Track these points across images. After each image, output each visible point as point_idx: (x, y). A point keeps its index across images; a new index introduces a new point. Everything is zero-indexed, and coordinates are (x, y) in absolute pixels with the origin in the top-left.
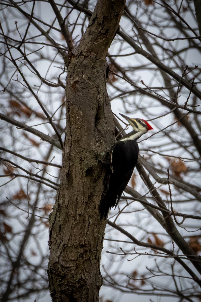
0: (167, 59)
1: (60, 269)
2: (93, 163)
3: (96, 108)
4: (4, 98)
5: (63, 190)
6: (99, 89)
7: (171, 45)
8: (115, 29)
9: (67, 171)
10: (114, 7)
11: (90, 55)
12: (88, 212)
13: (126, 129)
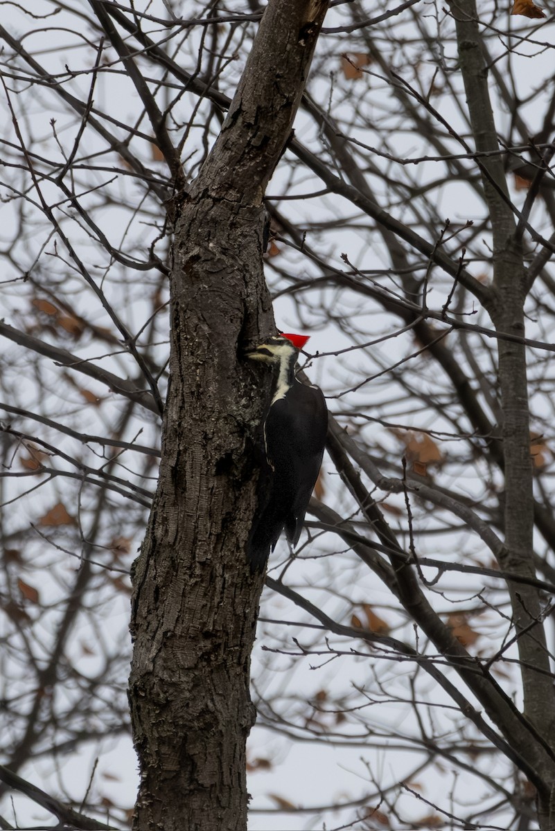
0: (398, 204)
1: (156, 689)
2: (233, 443)
3: (241, 318)
4: (19, 294)
5: (164, 506)
6: (248, 275)
7: (406, 173)
8: (283, 136)
9: (172, 462)
10: (283, 85)
11: (226, 197)
12: (222, 557)
13: (307, 365)
